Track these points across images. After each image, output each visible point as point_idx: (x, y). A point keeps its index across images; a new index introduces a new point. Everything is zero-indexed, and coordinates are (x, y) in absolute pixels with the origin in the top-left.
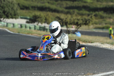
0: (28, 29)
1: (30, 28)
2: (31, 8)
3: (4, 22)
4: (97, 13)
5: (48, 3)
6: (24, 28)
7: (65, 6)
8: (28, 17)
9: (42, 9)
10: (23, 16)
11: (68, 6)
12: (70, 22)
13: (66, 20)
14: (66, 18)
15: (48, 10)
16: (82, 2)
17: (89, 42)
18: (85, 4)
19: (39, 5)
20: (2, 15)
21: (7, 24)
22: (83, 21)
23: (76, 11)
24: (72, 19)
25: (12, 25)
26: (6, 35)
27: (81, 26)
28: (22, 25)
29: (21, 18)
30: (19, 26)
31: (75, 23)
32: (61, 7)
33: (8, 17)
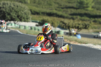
0: (37, 31)
1: (38, 30)
2: (41, 14)
3: (18, 24)
4: (96, 19)
5: (56, 10)
6: (33, 30)
7: (69, 12)
8: (38, 21)
9: (50, 15)
10: (34, 20)
11: (72, 13)
12: (72, 26)
13: (68, 24)
14: (69, 23)
15: (55, 15)
16: (84, 10)
17: (84, 43)
18: (86, 12)
19: (48, 11)
20: (16, 19)
21: (20, 26)
22: (83, 26)
23: (79, 17)
24: (74, 24)
25: (24, 27)
26: (16, 35)
27: (81, 30)
28: (32, 28)
29: (33, 22)
30: (30, 28)
31: (77, 27)
32: (66, 13)
33: (21, 20)
